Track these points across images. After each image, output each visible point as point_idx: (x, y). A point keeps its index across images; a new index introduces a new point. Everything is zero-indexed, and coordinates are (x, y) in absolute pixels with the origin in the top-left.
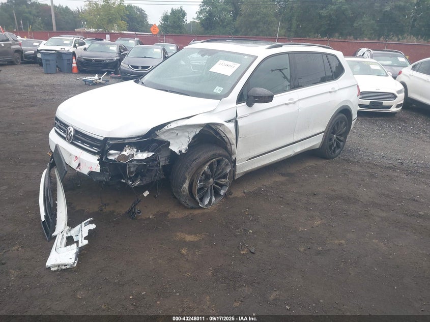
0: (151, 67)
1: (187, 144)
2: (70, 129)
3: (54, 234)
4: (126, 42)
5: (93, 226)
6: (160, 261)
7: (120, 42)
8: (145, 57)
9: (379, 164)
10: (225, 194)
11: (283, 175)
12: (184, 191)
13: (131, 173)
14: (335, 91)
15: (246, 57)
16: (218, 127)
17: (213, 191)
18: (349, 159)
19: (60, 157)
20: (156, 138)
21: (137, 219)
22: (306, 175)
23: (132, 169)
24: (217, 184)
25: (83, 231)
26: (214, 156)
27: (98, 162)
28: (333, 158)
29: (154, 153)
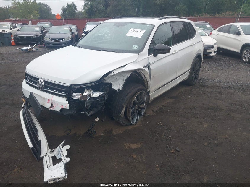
0: (64, 39)
1: (123, 84)
2: (41, 81)
3: (41, 156)
4: (44, 24)
5: (68, 147)
6: (122, 165)
7: (40, 25)
8: (59, 33)
9: (220, 86)
10: (144, 114)
11: (171, 98)
12: (122, 115)
13: (87, 107)
14: (194, 45)
15: (147, 26)
16: (141, 71)
17: (138, 113)
18: (203, 85)
19: (35, 101)
20: (104, 82)
21: (94, 137)
22: (184, 97)
23: (88, 104)
24: (139, 108)
25: (63, 151)
26: (139, 90)
27: (67, 102)
28: (194, 85)
29: (104, 92)
